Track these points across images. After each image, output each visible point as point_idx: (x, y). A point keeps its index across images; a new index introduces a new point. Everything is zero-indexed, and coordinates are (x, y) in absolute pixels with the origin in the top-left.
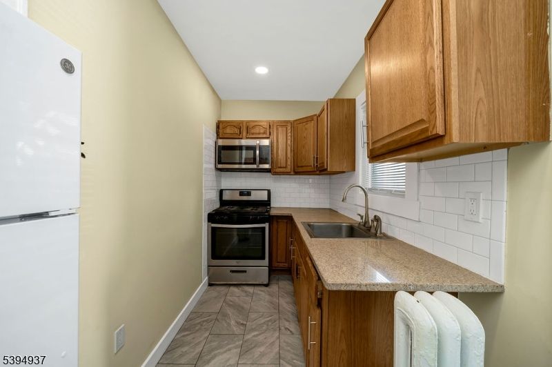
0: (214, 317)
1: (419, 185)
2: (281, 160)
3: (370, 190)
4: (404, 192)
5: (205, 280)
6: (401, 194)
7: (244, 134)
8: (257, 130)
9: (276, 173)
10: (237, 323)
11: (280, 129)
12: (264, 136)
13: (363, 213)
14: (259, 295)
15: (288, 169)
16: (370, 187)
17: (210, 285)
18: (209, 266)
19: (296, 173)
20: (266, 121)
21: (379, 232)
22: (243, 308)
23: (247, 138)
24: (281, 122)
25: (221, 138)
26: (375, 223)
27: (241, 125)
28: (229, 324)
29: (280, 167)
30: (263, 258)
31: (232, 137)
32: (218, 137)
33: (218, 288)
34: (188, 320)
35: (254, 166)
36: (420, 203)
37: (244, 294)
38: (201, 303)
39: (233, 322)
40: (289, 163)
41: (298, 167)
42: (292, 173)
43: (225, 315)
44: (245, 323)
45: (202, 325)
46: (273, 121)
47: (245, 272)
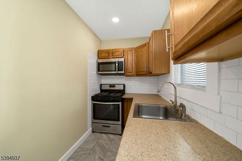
0: (89, 151)
1: (219, 82)
2: (129, 69)
3: (179, 85)
4: (205, 87)
5: (90, 129)
6: (202, 88)
7: (111, 56)
8: (117, 54)
9: (127, 76)
10: (99, 157)
11: (129, 52)
12: (121, 56)
13: (173, 100)
14: (116, 140)
15: (133, 74)
16: (179, 83)
17: (93, 132)
18: (92, 122)
19: (138, 75)
20: (122, 49)
21: (183, 115)
22: (105, 148)
23: (112, 58)
24: (129, 48)
25: (99, 59)
26: (181, 108)
27: (109, 51)
28: (95, 158)
29: (129, 73)
30: (119, 120)
31: (104, 58)
32: (99, 58)
33: (97, 134)
34: (76, 152)
35: (116, 72)
36: (221, 97)
37: (108, 139)
38: (86, 142)
39: (97, 157)
40: (134, 70)
41: (138, 72)
42: (135, 75)
43: (95, 152)
44: (103, 158)
45: (81, 156)
46: (125, 48)
47: (110, 127)
